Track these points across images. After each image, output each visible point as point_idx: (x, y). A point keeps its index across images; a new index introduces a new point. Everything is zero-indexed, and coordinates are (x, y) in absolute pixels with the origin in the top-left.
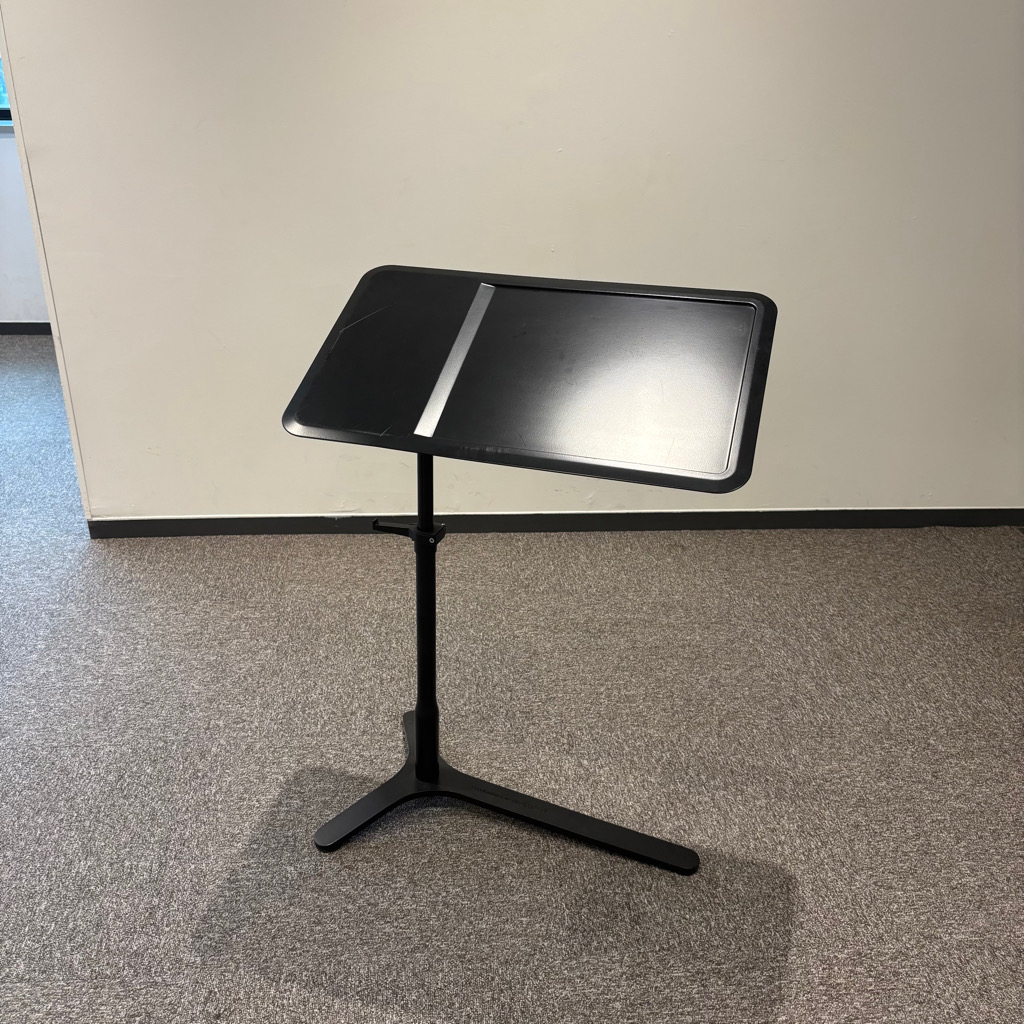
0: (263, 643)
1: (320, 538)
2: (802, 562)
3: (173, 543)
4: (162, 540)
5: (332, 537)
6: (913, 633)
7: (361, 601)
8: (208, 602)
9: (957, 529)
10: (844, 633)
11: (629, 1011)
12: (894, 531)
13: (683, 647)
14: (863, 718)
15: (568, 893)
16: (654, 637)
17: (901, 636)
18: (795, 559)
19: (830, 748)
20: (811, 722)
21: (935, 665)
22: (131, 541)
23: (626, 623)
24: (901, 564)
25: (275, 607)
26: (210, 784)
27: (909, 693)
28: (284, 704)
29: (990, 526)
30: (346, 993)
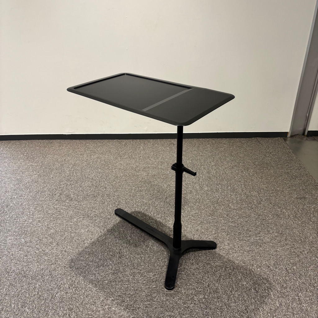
0: (35, 173)
1: (62, 141)
2: (209, 149)
3: (17, 142)
4: (15, 141)
5: (66, 140)
6: (237, 171)
7: (68, 161)
8: (22, 160)
9: (263, 138)
10: (214, 171)
11: (109, 283)
12: (242, 139)
13: (163, 175)
14: (211, 197)
15: (103, 249)
16: (155, 172)
17: (233, 172)
18: (207, 148)
19: (197, 206)
20: (194, 198)
21: (240, 181)
22: (5, 142)
23: (148, 168)
24: (241, 149)
25: (42, 162)
26: (7, 215)
27: (228, 190)
28: (36, 191)
29: (274, 137)
30: (28, 276)
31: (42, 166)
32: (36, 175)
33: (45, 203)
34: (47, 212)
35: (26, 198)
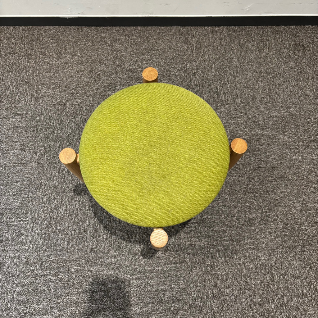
31: (37, 130)
32: (33, 164)
33: (71, 259)
34: (81, 287)
35: (30, 242)
